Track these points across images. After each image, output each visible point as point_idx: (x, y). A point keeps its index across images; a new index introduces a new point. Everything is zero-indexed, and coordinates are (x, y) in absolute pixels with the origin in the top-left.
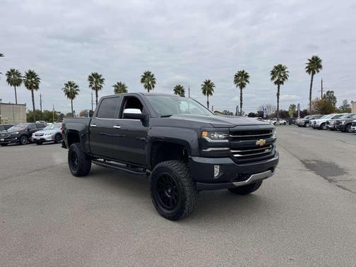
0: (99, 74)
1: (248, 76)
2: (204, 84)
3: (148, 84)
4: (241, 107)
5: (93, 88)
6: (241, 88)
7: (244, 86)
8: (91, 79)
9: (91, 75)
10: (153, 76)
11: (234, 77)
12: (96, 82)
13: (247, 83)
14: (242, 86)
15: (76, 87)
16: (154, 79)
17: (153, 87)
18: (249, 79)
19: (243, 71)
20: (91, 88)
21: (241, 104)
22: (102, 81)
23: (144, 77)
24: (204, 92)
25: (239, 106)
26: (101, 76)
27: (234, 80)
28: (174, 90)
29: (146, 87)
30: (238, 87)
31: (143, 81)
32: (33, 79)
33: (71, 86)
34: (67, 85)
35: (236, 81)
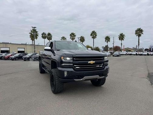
0: (74, 33)
1: (142, 31)
2: (120, 35)
3: (94, 36)
4: (139, 46)
5: (72, 39)
6: (139, 37)
7: (140, 36)
8: (71, 35)
9: (71, 34)
10: (96, 33)
11: (135, 31)
12: (73, 36)
13: (142, 34)
14: (139, 36)
15: (65, 39)
16: (96, 34)
17: (96, 37)
18: (143, 32)
19: (140, 29)
20: (71, 39)
21: (139, 44)
22: (75, 36)
23: (92, 33)
24: (120, 39)
25: (138, 46)
26: (75, 34)
27: (135, 33)
28: (105, 38)
29: (93, 38)
30: (137, 36)
31: (91, 35)
32: (50, 36)
33: (64, 38)
34: (62, 38)
35: (136, 33)
